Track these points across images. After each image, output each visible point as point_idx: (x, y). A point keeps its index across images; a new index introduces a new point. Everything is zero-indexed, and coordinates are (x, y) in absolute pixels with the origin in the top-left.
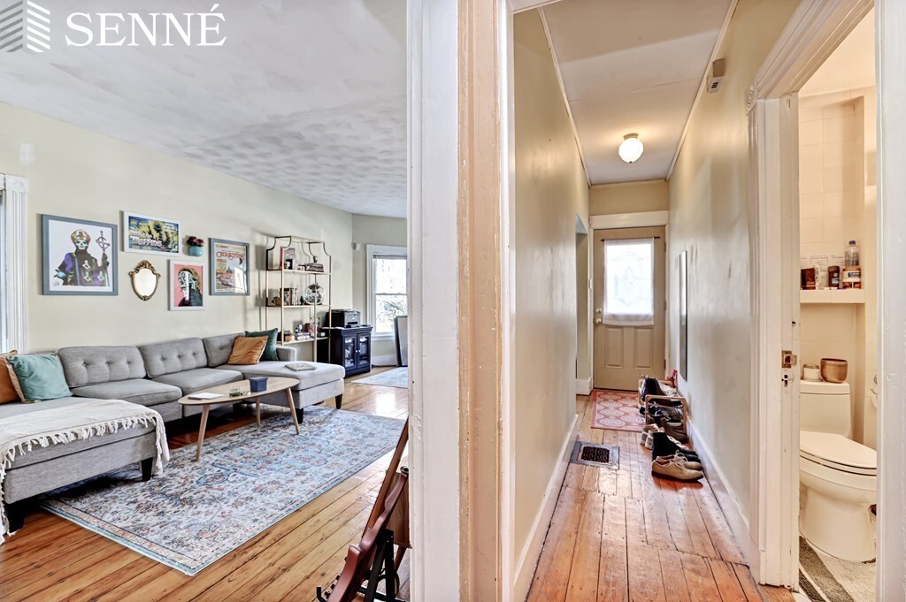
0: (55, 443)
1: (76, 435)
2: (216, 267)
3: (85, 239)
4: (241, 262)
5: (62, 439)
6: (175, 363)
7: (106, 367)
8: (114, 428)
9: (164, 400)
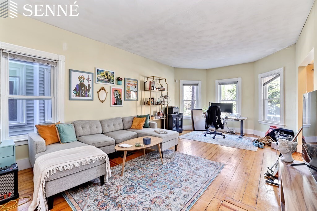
0: (65, 169)
1: (74, 165)
2: (127, 89)
3: (83, 78)
4: (135, 87)
5: (68, 167)
6: (112, 128)
7: (89, 128)
8: (89, 162)
9: (109, 144)
